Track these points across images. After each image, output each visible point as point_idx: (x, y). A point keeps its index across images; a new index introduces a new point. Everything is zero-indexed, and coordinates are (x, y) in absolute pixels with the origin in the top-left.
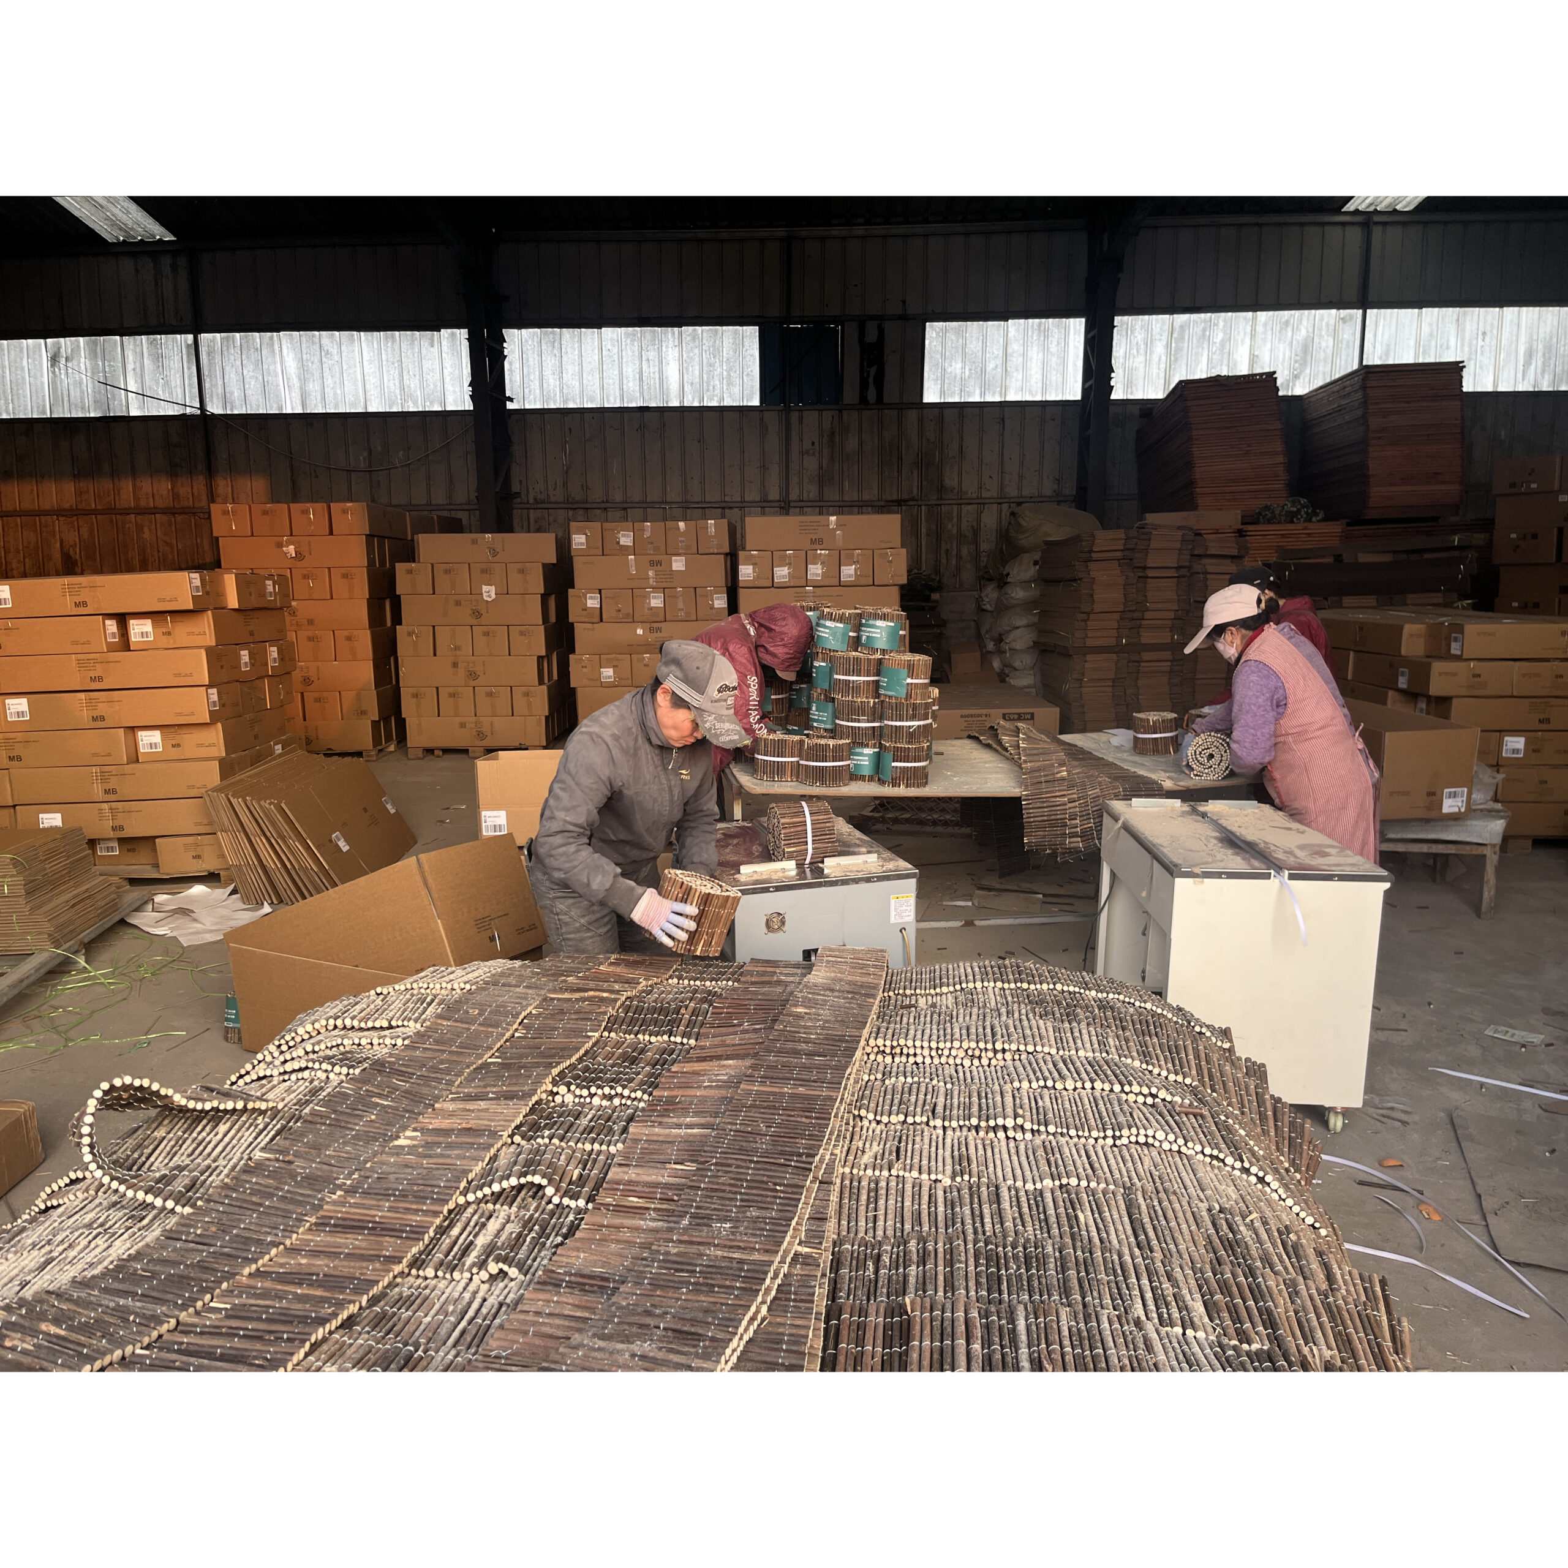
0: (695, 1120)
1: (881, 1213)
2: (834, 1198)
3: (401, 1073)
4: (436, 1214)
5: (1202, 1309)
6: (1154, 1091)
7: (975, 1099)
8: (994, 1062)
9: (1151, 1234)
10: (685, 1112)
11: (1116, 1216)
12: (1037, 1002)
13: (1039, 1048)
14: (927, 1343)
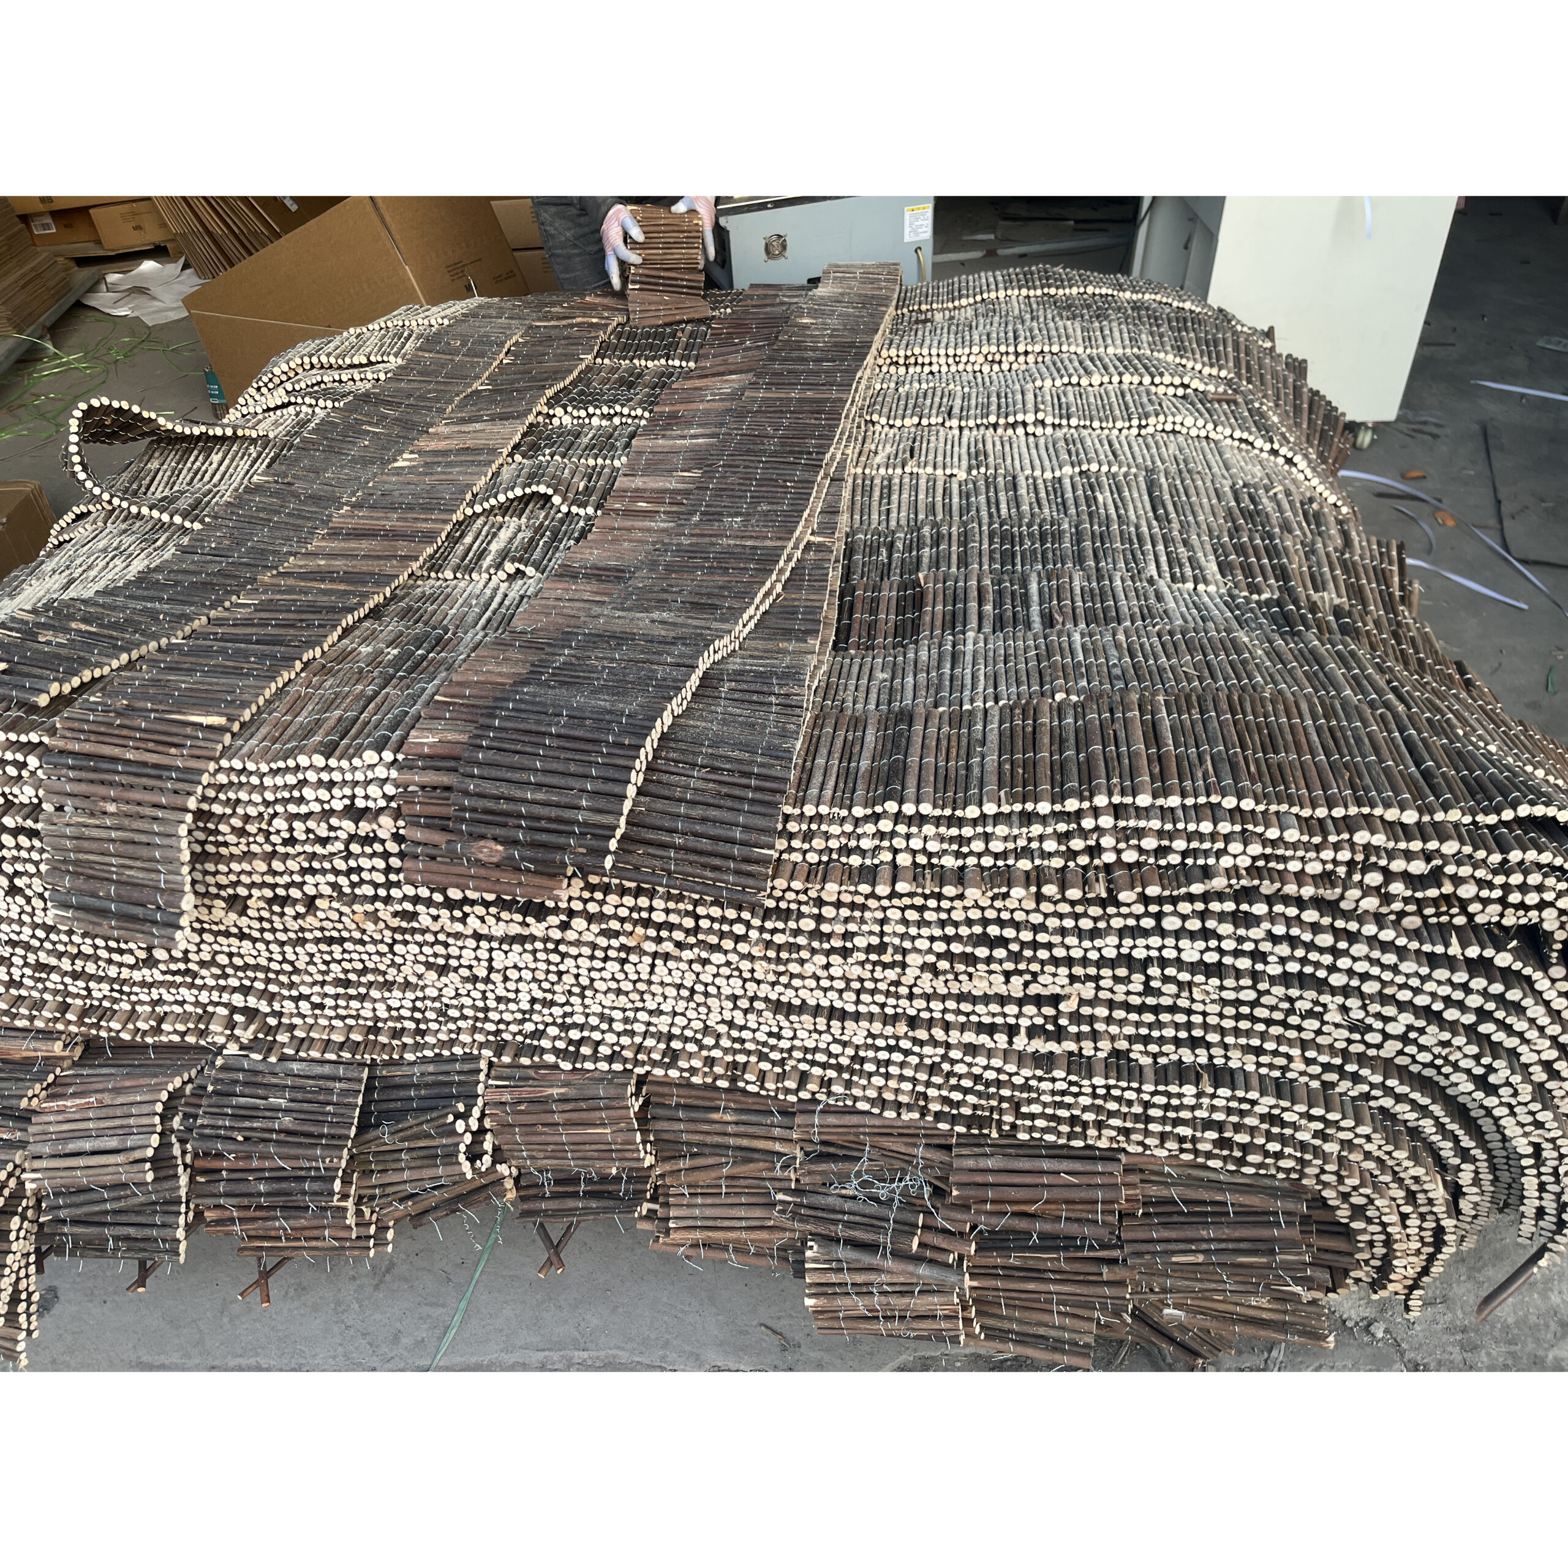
0: (700, 431)
1: (894, 506)
2: (846, 494)
3: (388, 404)
4: (446, 522)
5: (1215, 568)
6: (1186, 380)
7: (994, 399)
8: (1015, 366)
9: (1171, 508)
10: (689, 424)
11: (1136, 495)
12: (1067, 308)
13: (1065, 348)
14: (939, 607)
